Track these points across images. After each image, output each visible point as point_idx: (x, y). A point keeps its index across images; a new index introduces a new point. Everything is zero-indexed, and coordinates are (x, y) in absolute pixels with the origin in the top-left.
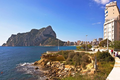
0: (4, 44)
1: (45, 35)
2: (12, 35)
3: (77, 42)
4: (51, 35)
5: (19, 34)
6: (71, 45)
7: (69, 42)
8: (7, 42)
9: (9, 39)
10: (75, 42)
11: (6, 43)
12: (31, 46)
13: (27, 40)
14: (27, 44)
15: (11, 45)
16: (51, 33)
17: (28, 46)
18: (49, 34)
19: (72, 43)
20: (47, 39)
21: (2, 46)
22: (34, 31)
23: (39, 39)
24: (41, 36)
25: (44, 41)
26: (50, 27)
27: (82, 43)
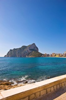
0: (5, 56)
1: (30, 50)
2: (10, 50)
3: (52, 54)
5: (14, 49)
6: (47, 56)
7: (46, 54)
9: (8, 52)
11: (6, 55)
12: (20, 57)
13: (18, 53)
14: (18, 56)
15: (8, 57)
16: (34, 48)
19: (48, 55)
20: (32, 52)
22: (24, 47)
23: (26, 53)
24: (27, 50)
25: (29, 53)
26: (34, 44)
27: (56, 55)
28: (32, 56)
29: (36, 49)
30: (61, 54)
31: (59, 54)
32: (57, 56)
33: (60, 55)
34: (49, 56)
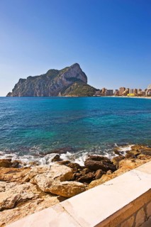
0: (9, 94)
1: (67, 79)
2: (20, 79)
3: (119, 89)
4: (78, 78)
5: (30, 78)
6: (107, 95)
7: (105, 89)
8: (13, 90)
9: (16, 86)
10: (117, 90)
11: (11, 92)
12: (45, 96)
13: (40, 86)
14: (40, 94)
15: (16, 96)
16: (78, 75)
17: (40, 96)
18: (75, 76)
19: (110, 92)
20: (71, 85)
21: (7, 96)
22: (53, 73)
23: (58, 86)
24: (61, 80)
25: (65, 88)
26: (77, 65)
27: (128, 92)
28: (72, 94)
29: (80, 77)
30: (140, 90)
31: (136, 90)
32: (131, 95)
33: (139, 93)
34: (113, 94)
